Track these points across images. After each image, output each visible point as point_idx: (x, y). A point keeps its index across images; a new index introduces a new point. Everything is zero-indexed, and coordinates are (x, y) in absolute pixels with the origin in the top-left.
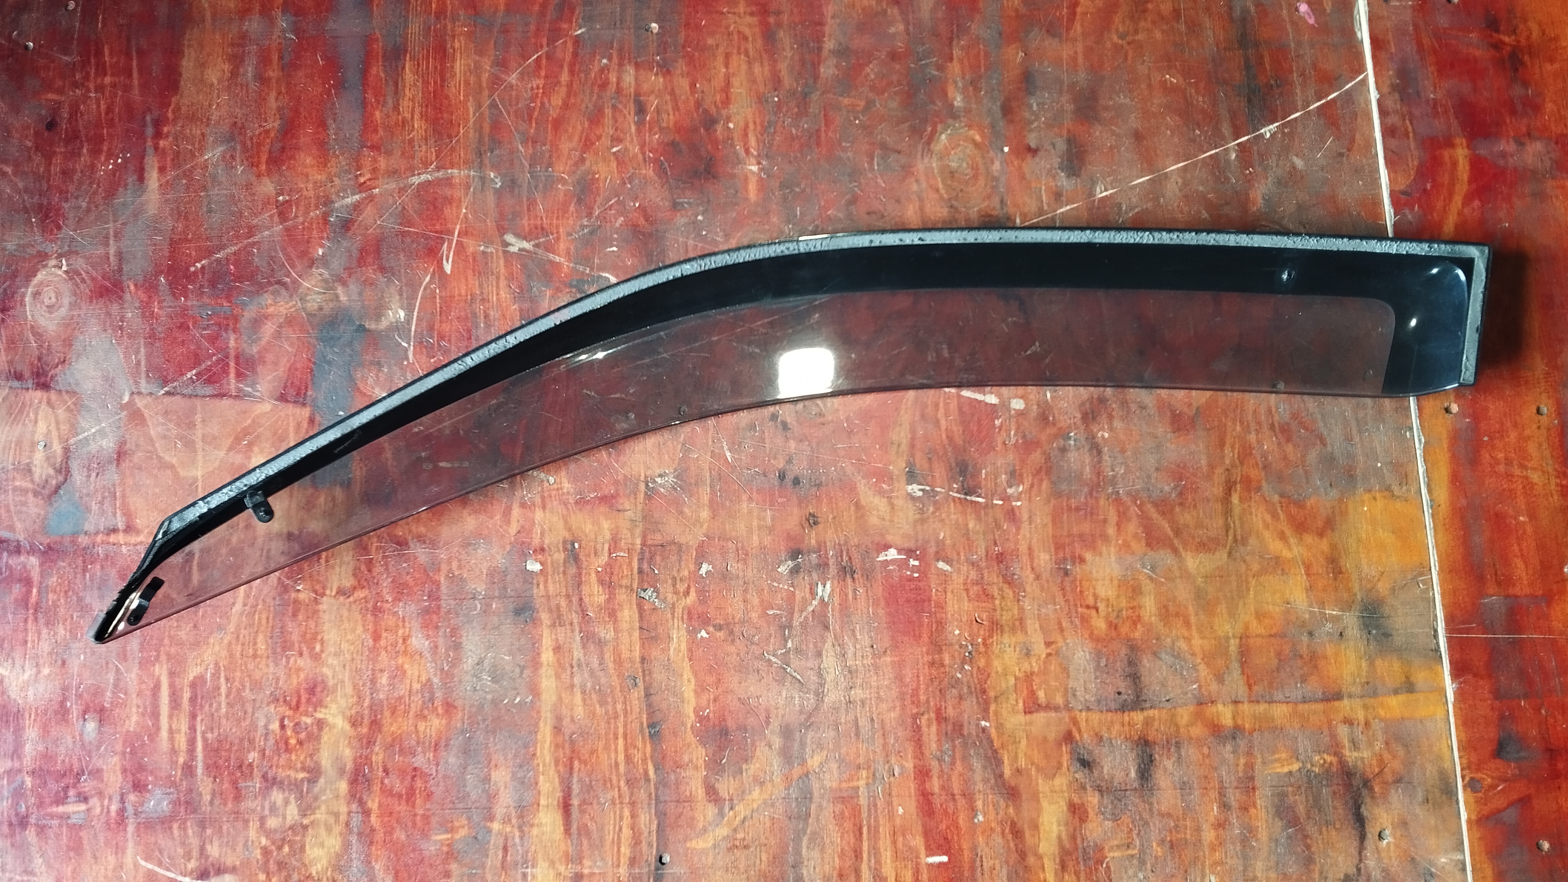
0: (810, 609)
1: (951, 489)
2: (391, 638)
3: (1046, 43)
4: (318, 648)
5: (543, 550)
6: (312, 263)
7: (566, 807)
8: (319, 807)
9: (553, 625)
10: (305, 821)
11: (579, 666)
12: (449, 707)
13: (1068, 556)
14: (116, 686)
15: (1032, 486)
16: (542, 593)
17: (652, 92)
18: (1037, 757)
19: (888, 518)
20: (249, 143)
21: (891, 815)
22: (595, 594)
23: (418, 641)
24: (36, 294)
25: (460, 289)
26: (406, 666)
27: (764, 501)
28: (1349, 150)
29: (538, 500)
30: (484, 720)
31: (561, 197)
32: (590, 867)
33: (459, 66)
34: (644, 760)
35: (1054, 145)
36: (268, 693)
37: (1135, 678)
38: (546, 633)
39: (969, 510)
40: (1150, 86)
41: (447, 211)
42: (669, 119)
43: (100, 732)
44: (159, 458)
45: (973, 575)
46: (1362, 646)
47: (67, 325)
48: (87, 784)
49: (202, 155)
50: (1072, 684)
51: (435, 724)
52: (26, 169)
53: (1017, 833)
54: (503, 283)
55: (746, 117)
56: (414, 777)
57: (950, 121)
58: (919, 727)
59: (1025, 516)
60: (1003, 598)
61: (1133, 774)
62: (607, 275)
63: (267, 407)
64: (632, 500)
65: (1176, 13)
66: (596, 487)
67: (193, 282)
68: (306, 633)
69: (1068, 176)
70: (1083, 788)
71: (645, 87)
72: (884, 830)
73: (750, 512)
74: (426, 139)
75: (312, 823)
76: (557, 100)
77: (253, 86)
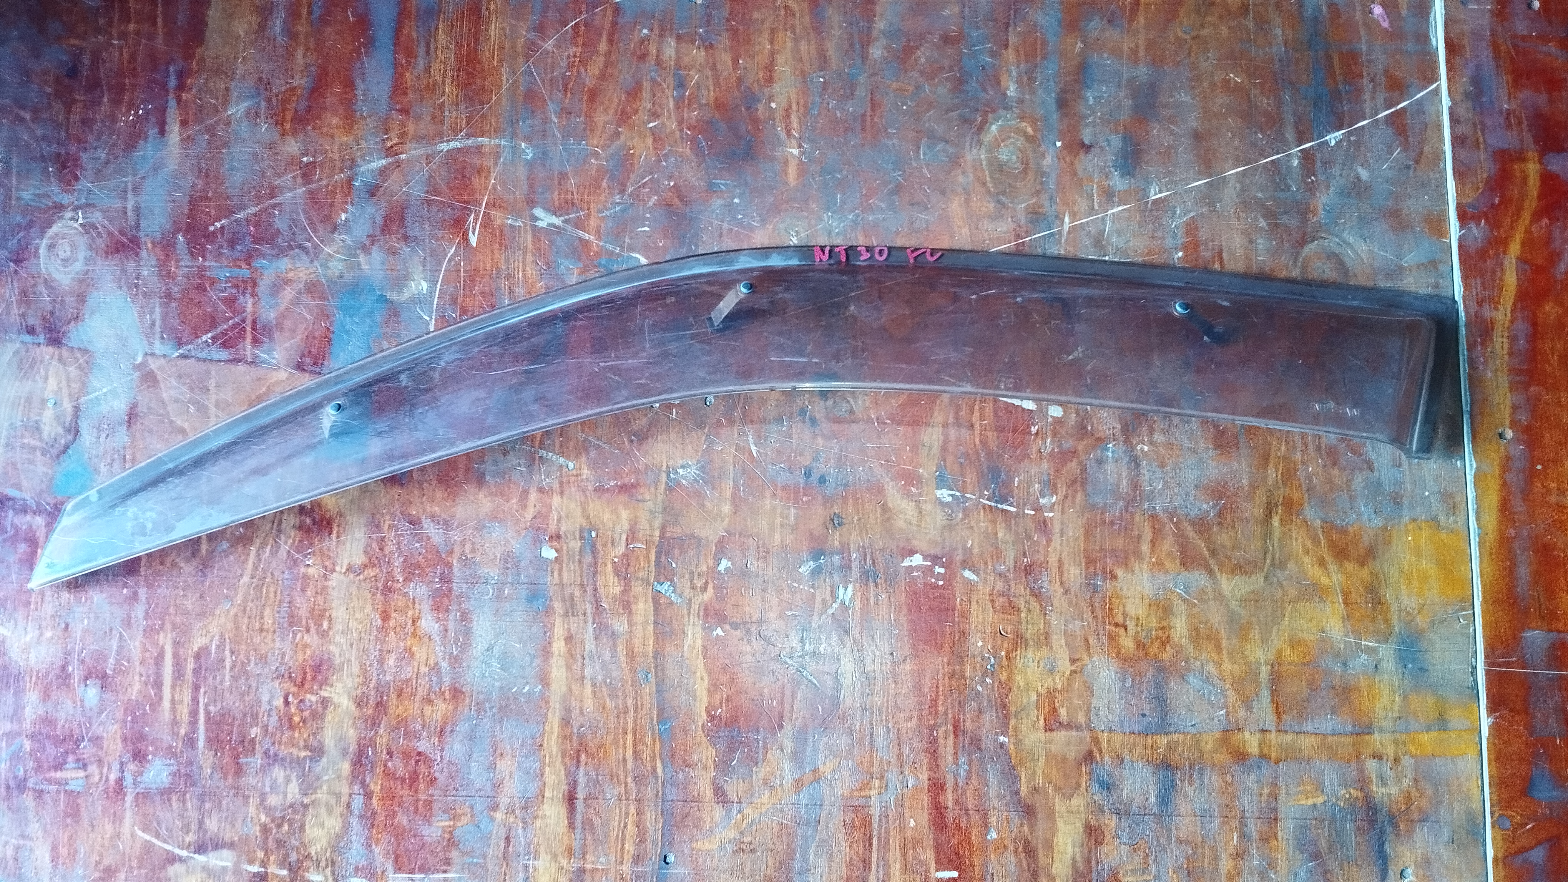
0: (830, 612)
1: (982, 496)
2: (401, 619)
3: (1107, 33)
4: (325, 625)
5: (559, 537)
6: (334, 229)
7: (571, 799)
8: (321, 786)
9: (566, 614)
10: (306, 801)
11: (591, 658)
12: (457, 693)
13: (1099, 572)
14: (118, 653)
15: (1066, 497)
16: (556, 580)
17: (693, 66)
18: (1055, 774)
19: (915, 522)
20: (274, 100)
21: (902, 829)
22: (610, 585)
23: (428, 624)
24: (51, 247)
25: (485, 262)
26: (414, 649)
27: (788, 499)
28: (1417, 162)
29: (556, 486)
30: (491, 708)
31: (593, 172)
32: (593, 862)
33: (493, 30)
34: (653, 758)
35: (1108, 140)
36: (274, 668)
37: (1161, 701)
38: (558, 622)
39: (1000, 519)
40: (1213, 85)
41: (476, 182)
42: (709, 95)
43: (101, 699)
44: (171, 422)
45: (1000, 585)
46: (1396, 681)
47: (81, 281)
48: (87, 749)
49: (226, 110)
50: (1095, 703)
51: (441, 708)
52: (44, 116)
53: (1030, 852)
54: (530, 258)
55: (789, 98)
56: (417, 762)
57: (1002, 112)
58: (936, 740)
59: (1057, 528)
60: (1029, 611)
61: (1153, 799)
62: (638, 256)
63: (282, 375)
64: (652, 489)
65: (1245, 9)
66: (617, 475)
67: (212, 242)
68: (313, 609)
69: (1122, 176)
70: (1101, 809)
71: (686, 60)
72: (895, 843)
73: (774, 508)
74: (457, 105)
75: (313, 802)
76: (594, 69)
77: (281, 40)
